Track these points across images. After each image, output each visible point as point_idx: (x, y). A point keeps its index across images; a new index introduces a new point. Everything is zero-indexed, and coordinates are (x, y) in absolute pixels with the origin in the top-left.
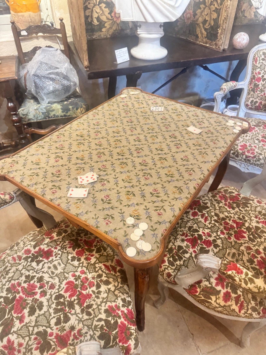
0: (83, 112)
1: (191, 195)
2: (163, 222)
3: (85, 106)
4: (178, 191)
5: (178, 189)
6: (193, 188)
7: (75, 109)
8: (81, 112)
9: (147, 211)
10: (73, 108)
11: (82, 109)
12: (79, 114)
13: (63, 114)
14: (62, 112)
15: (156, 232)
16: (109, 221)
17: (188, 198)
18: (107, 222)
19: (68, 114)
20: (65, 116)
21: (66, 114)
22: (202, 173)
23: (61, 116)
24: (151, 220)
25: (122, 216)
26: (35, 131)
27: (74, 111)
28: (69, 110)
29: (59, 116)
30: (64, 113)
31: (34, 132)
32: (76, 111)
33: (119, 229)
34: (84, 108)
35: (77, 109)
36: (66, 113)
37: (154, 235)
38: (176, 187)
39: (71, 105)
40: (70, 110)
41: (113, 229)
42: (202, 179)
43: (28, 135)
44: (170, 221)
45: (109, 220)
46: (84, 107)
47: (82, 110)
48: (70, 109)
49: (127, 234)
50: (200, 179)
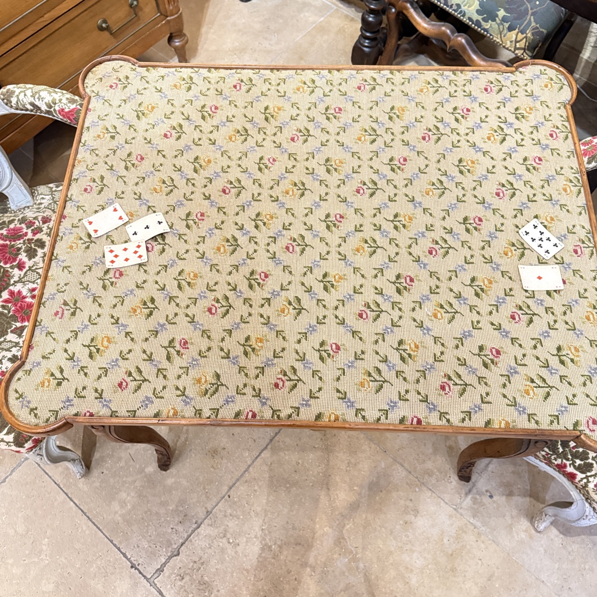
0: (518, 45)
1: (213, 417)
2: (105, 401)
3: (533, 34)
4: (209, 386)
5: (213, 384)
6: (237, 409)
7: (507, 25)
8: (516, 42)
9: (117, 360)
10: (504, 20)
11: (520, 36)
12: (508, 42)
13: (476, 17)
14: (478, 12)
15: (76, 401)
16: (63, 314)
17: (200, 414)
18: (60, 310)
19: (486, 25)
20: (478, 23)
21: (483, 23)
22: (298, 408)
23: (470, 19)
24: (99, 377)
25: (86, 326)
26: (409, 12)
27: (501, 27)
28: (492, 17)
29: (467, 16)
30: (480, 18)
31: (405, 12)
32: (505, 31)
33: (54, 339)
34: (526, 37)
35: (510, 29)
36: (483, 19)
37: (69, 400)
38: (218, 376)
39: (506, 10)
40: (494, 20)
41: (49, 329)
42: (278, 417)
43: (393, 10)
44: (117, 412)
45: (66, 312)
46: (529, 35)
47: (518, 39)
48: (497, 16)
49: (49, 358)
50: (274, 411)
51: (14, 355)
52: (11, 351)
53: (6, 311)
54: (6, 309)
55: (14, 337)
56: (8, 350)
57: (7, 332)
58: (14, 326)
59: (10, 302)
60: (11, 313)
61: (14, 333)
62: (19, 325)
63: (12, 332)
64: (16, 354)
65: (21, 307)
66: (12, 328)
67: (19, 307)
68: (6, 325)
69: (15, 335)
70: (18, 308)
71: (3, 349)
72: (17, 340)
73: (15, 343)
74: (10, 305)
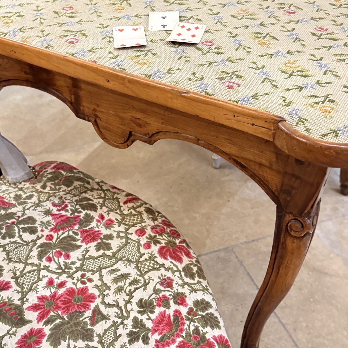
51: (127, 334)
52: (120, 335)
53: (58, 321)
54: (56, 319)
55: (102, 325)
56: (117, 338)
57: (89, 329)
58: (87, 320)
59: (48, 312)
60: (65, 317)
61: (97, 322)
62: (88, 313)
63: (93, 324)
64: (128, 331)
65: (64, 303)
66: (89, 322)
67: (64, 304)
68: (79, 328)
69: (101, 323)
70: (63, 306)
71: (112, 343)
72: (109, 323)
73: (112, 326)
74: (52, 313)
